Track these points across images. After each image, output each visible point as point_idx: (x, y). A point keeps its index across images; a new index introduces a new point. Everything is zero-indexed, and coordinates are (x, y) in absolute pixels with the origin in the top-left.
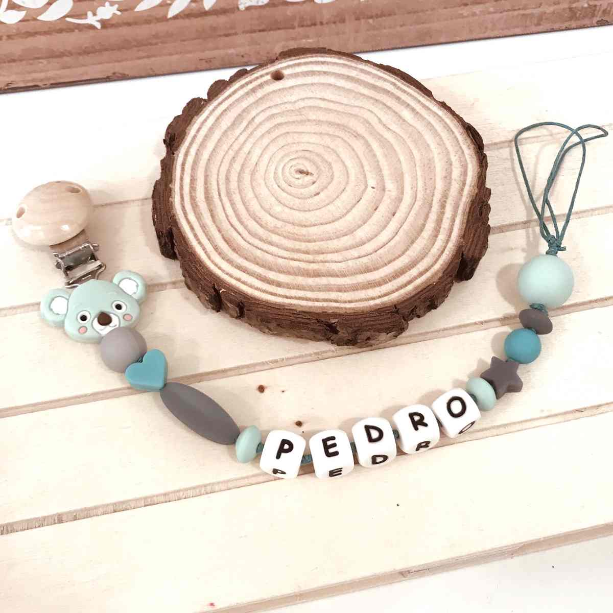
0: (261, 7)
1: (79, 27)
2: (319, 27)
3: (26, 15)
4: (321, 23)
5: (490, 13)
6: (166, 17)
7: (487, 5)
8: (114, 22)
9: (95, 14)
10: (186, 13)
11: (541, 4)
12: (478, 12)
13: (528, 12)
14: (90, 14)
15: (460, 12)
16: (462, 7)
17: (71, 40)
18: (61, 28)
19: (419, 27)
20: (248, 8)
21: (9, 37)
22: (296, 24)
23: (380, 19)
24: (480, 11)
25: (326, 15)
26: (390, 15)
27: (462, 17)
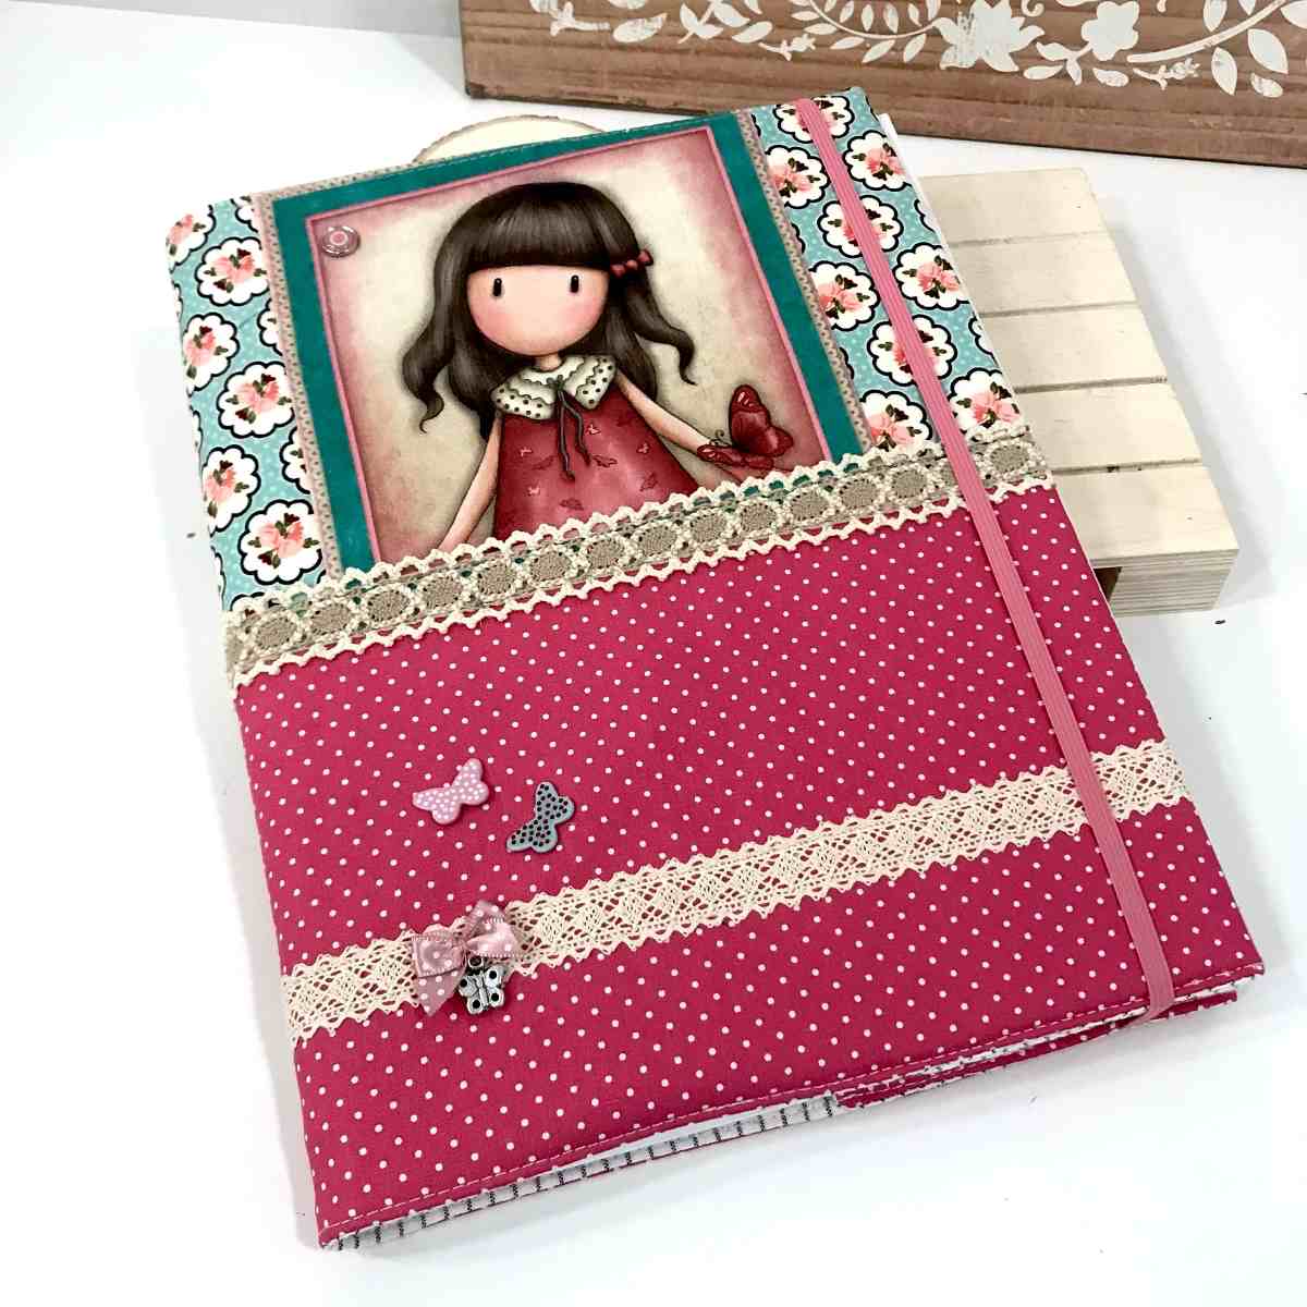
0: (964, 69)
1: (769, 55)
2: (1021, 106)
3: (723, 33)
4: (1026, 103)
5: (1227, 128)
6: (859, 60)
7: (1226, 118)
8: (803, 56)
9: (789, 44)
10: (884, 61)
11: (1293, 129)
12: (1211, 124)
13: (1275, 136)
14: (785, 43)
16: (1195, 115)
17: (756, 67)
18: (753, 52)
19: (1137, 129)
20: (949, 69)
21: (697, 53)
22: (998, 98)
23: (1094, 111)
24: (1215, 125)
25: (1033, 96)
26: (1106, 108)
27: (1192, 126)
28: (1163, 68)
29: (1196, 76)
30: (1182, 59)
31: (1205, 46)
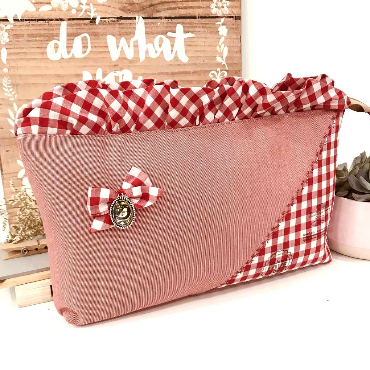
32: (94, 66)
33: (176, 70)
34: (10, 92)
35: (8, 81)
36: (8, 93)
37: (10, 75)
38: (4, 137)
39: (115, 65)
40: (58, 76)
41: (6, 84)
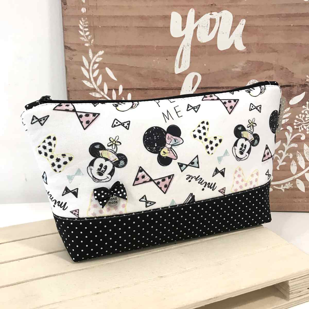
5: (305, 202)
7: (304, 199)
12: (300, 201)
15: (294, 200)
16: (294, 198)
19: (278, 204)
27: (294, 202)
28: (282, 186)
29: (292, 187)
30: (287, 183)
31: (293, 179)
32: (186, 6)
33: (293, 11)
34: (86, 36)
35: (86, 23)
36: (84, 38)
37: (88, 17)
38: (75, 89)
39: (212, 5)
40: (142, 18)
41: (82, 26)
